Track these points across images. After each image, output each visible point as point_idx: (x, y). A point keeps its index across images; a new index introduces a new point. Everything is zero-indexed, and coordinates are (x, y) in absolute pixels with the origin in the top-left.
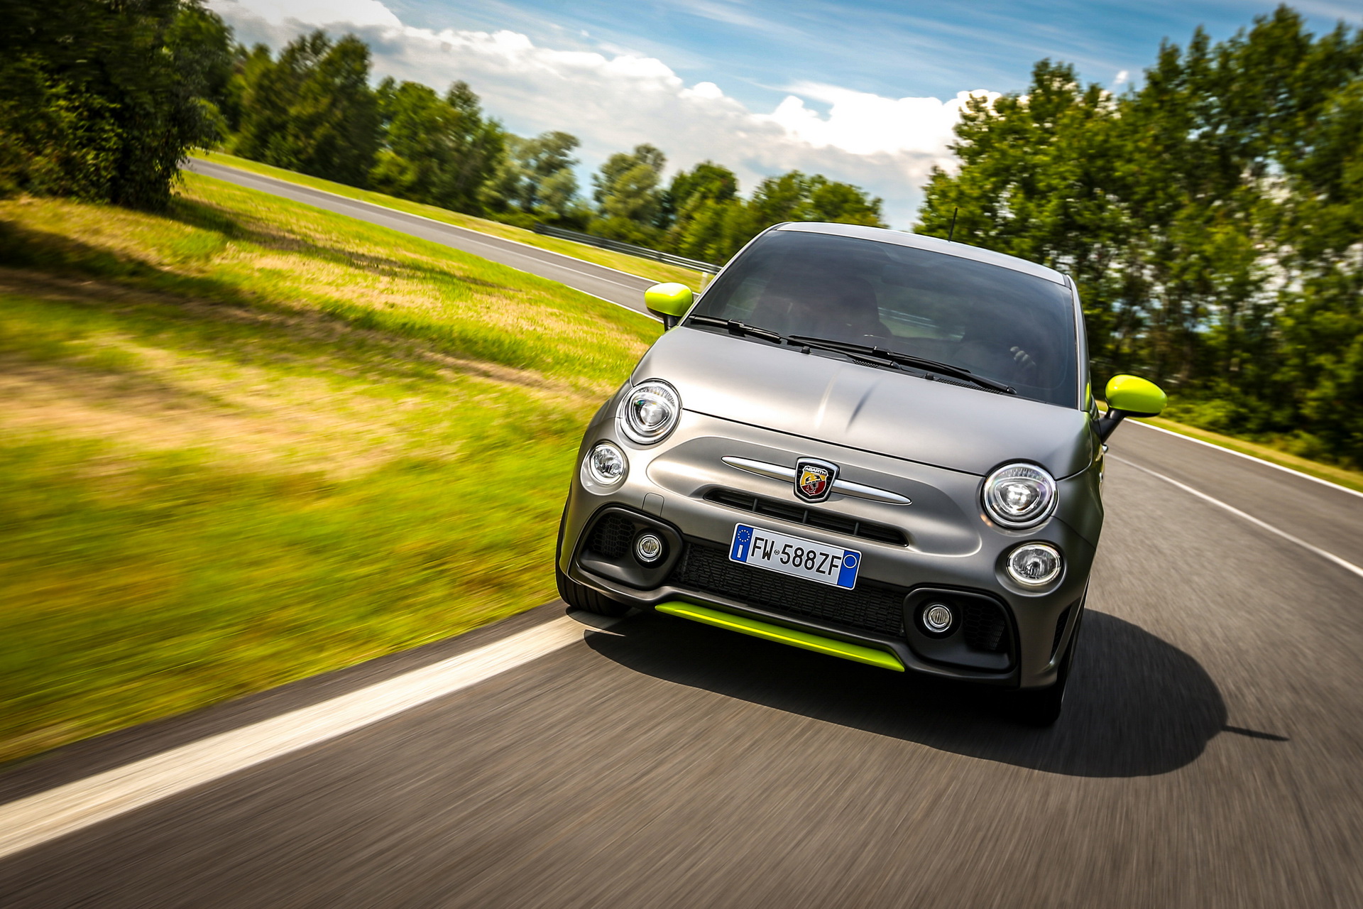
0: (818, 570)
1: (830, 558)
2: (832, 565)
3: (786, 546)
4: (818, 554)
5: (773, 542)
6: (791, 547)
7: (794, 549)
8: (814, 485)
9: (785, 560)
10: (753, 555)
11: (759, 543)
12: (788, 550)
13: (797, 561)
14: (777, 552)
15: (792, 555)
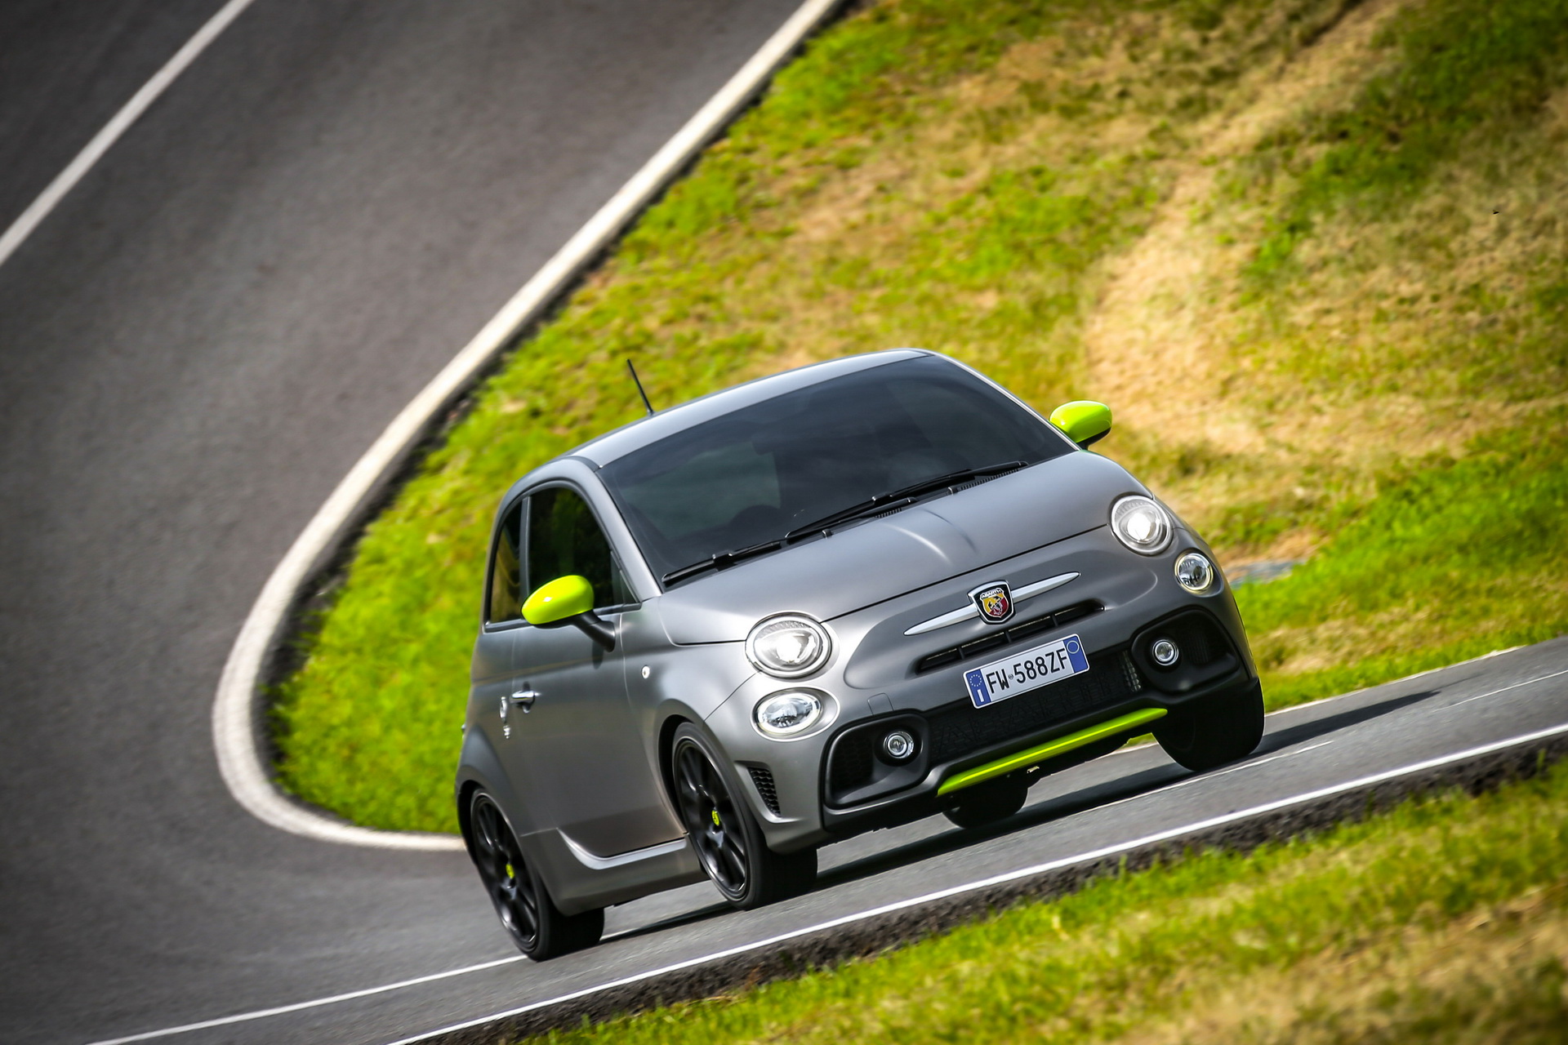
0: (1053, 671)
1: (1056, 654)
2: (1061, 659)
3: (1015, 666)
4: (1044, 657)
5: (1003, 670)
6: (1020, 665)
7: (1023, 665)
9: (1022, 679)
10: (993, 692)
11: (992, 678)
12: (1018, 669)
13: (1032, 673)
14: (1011, 677)
15: (1025, 672)
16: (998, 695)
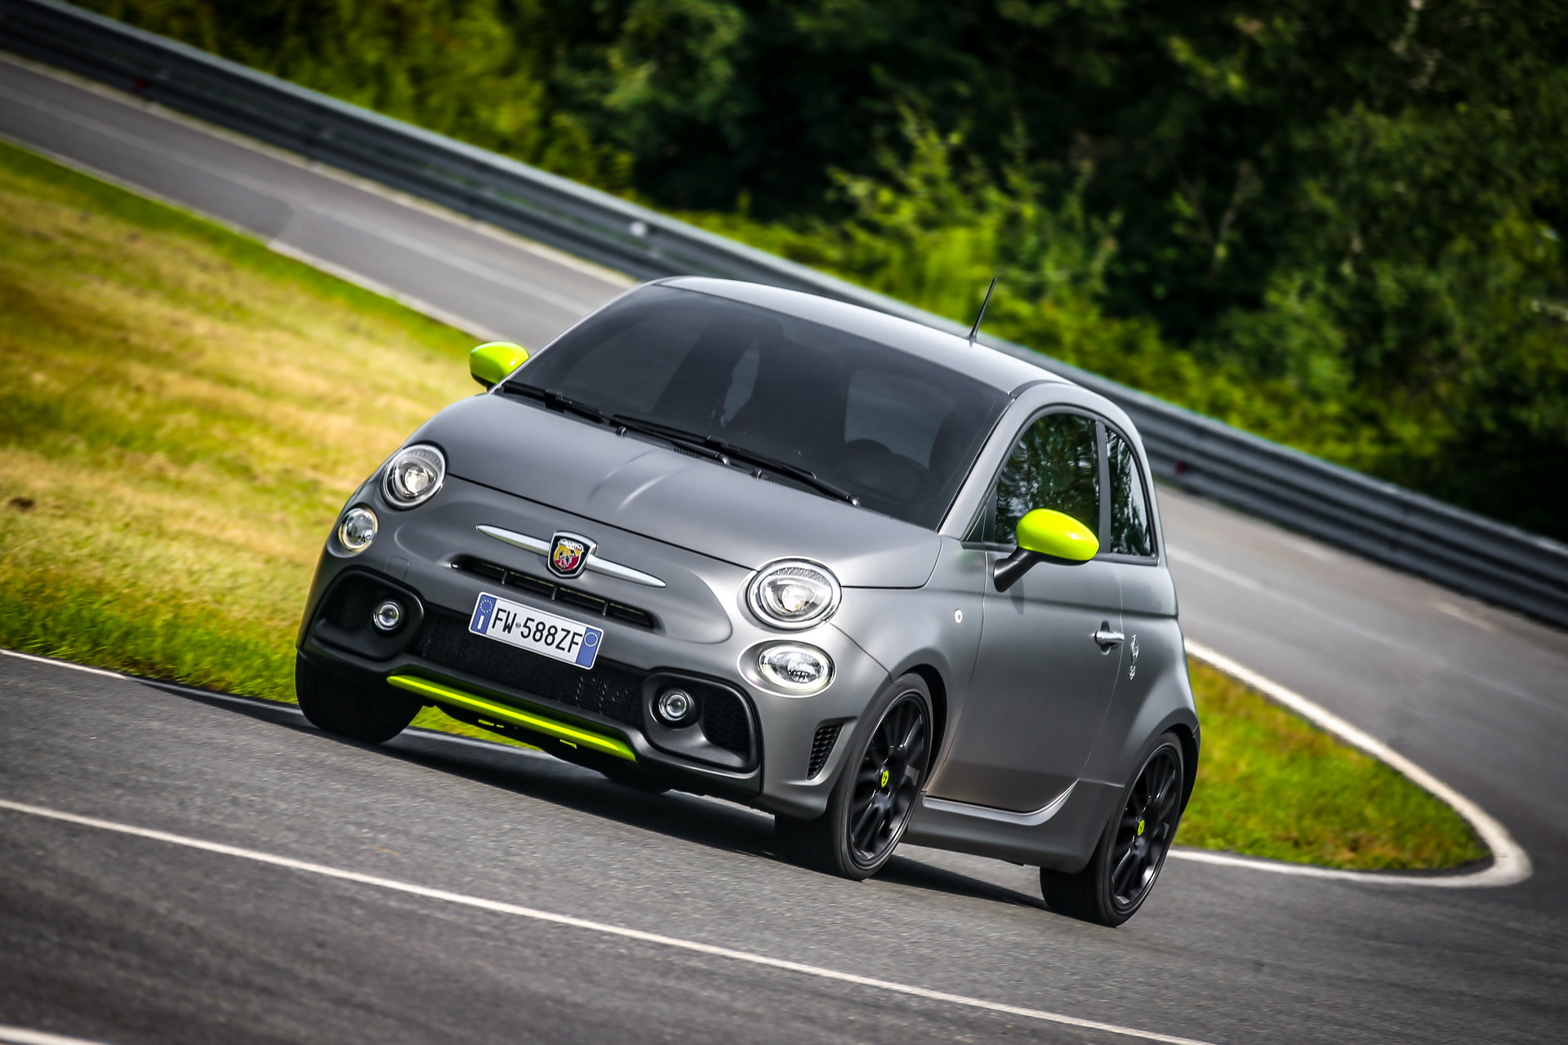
0: (558, 647)
1: (571, 634)
2: (572, 642)
3: (528, 619)
4: (559, 630)
5: (515, 615)
6: (533, 620)
7: (536, 622)
8: (567, 560)
9: (526, 634)
10: (493, 627)
11: (502, 615)
12: (530, 623)
13: (538, 635)
14: (518, 626)
15: (533, 629)
16: (495, 633)
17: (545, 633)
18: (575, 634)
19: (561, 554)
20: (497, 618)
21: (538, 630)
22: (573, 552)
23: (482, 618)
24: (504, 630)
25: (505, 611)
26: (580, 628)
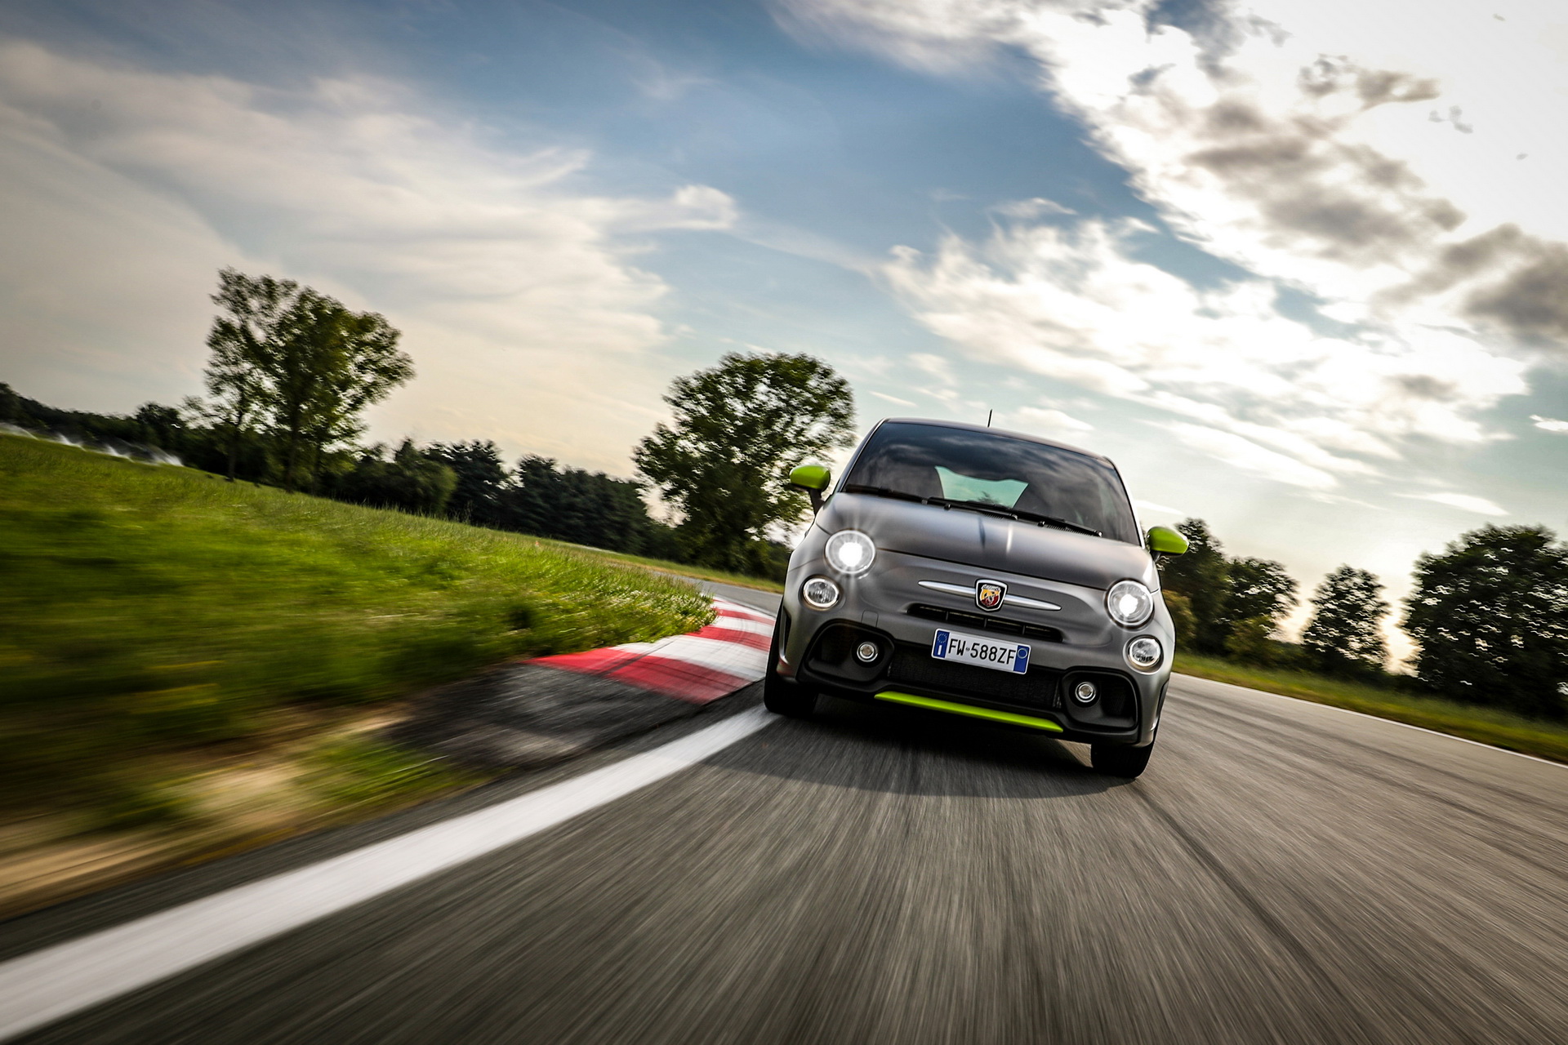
0: (999, 661)
1: (1008, 651)
2: (1009, 657)
3: (975, 644)
4: (998, 649)
5: (965, 642)
6: (978, 645)
7: (981, 646)
8: (991, 599)
9: (974, 655)
10: (950, 652)
11: (954, 643)
12: (976, 647)
13: (983, 655)
14: (968, 649)
15: (979, 651)
16: (951, 656)
17: (989, 652)
18: (1010, 651)
19: (986, 595)
20: (951, 646)
21: (982, 651)
22: (993, 593)
23: (940, 647)
24: (958, 654)
25: (956, 641)
26: (1014, 646)
